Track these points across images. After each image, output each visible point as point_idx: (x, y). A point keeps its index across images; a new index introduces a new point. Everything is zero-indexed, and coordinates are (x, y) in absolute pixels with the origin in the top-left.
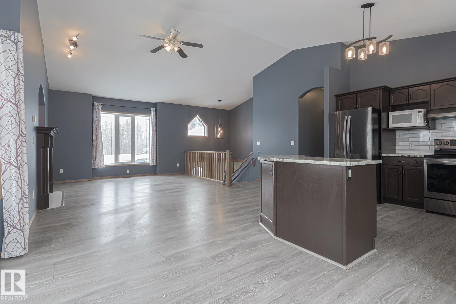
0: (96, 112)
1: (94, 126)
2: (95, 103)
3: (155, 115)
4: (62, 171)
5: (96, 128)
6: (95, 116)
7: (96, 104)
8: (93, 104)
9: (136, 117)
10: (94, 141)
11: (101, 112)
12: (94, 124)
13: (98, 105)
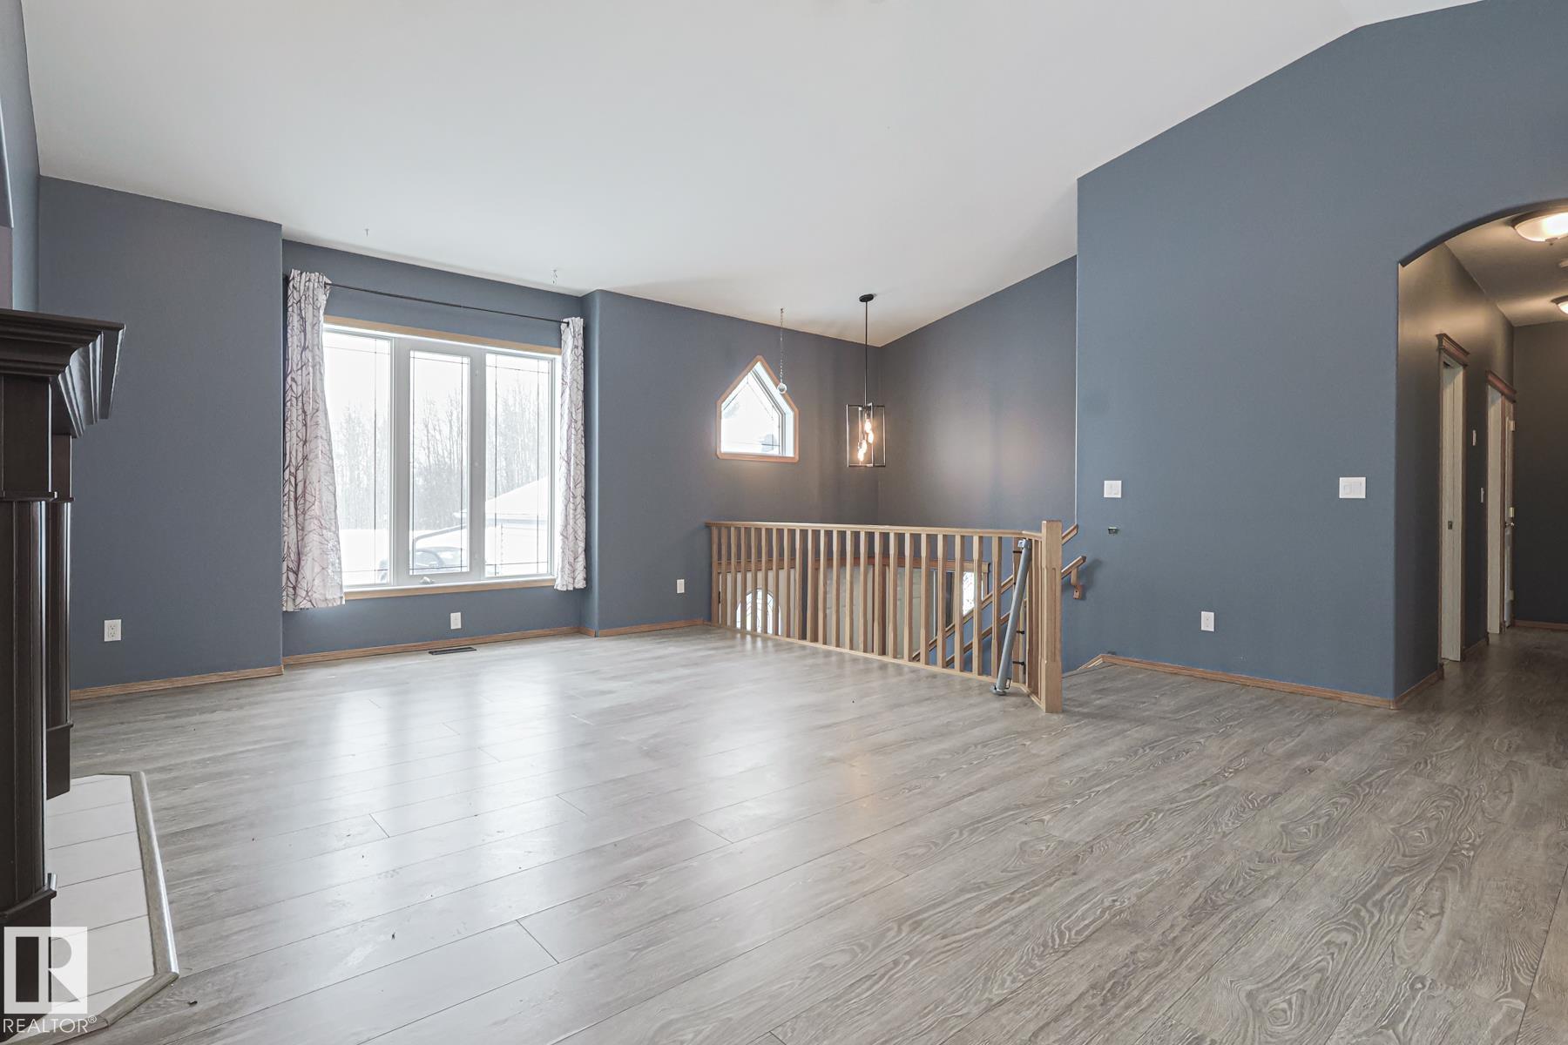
0: (303, 319)
1: (289, 393)
2: (295, 273)
3: (580, 351)
4: (113, 630)
5: (300, 404)
6: (294, 341)
7: (299, 279)
8: (286, 280)
9: (490, 359)
10: (293, 470)
11: (325, 322)
12: (293, 379)
13: (311, 286)
